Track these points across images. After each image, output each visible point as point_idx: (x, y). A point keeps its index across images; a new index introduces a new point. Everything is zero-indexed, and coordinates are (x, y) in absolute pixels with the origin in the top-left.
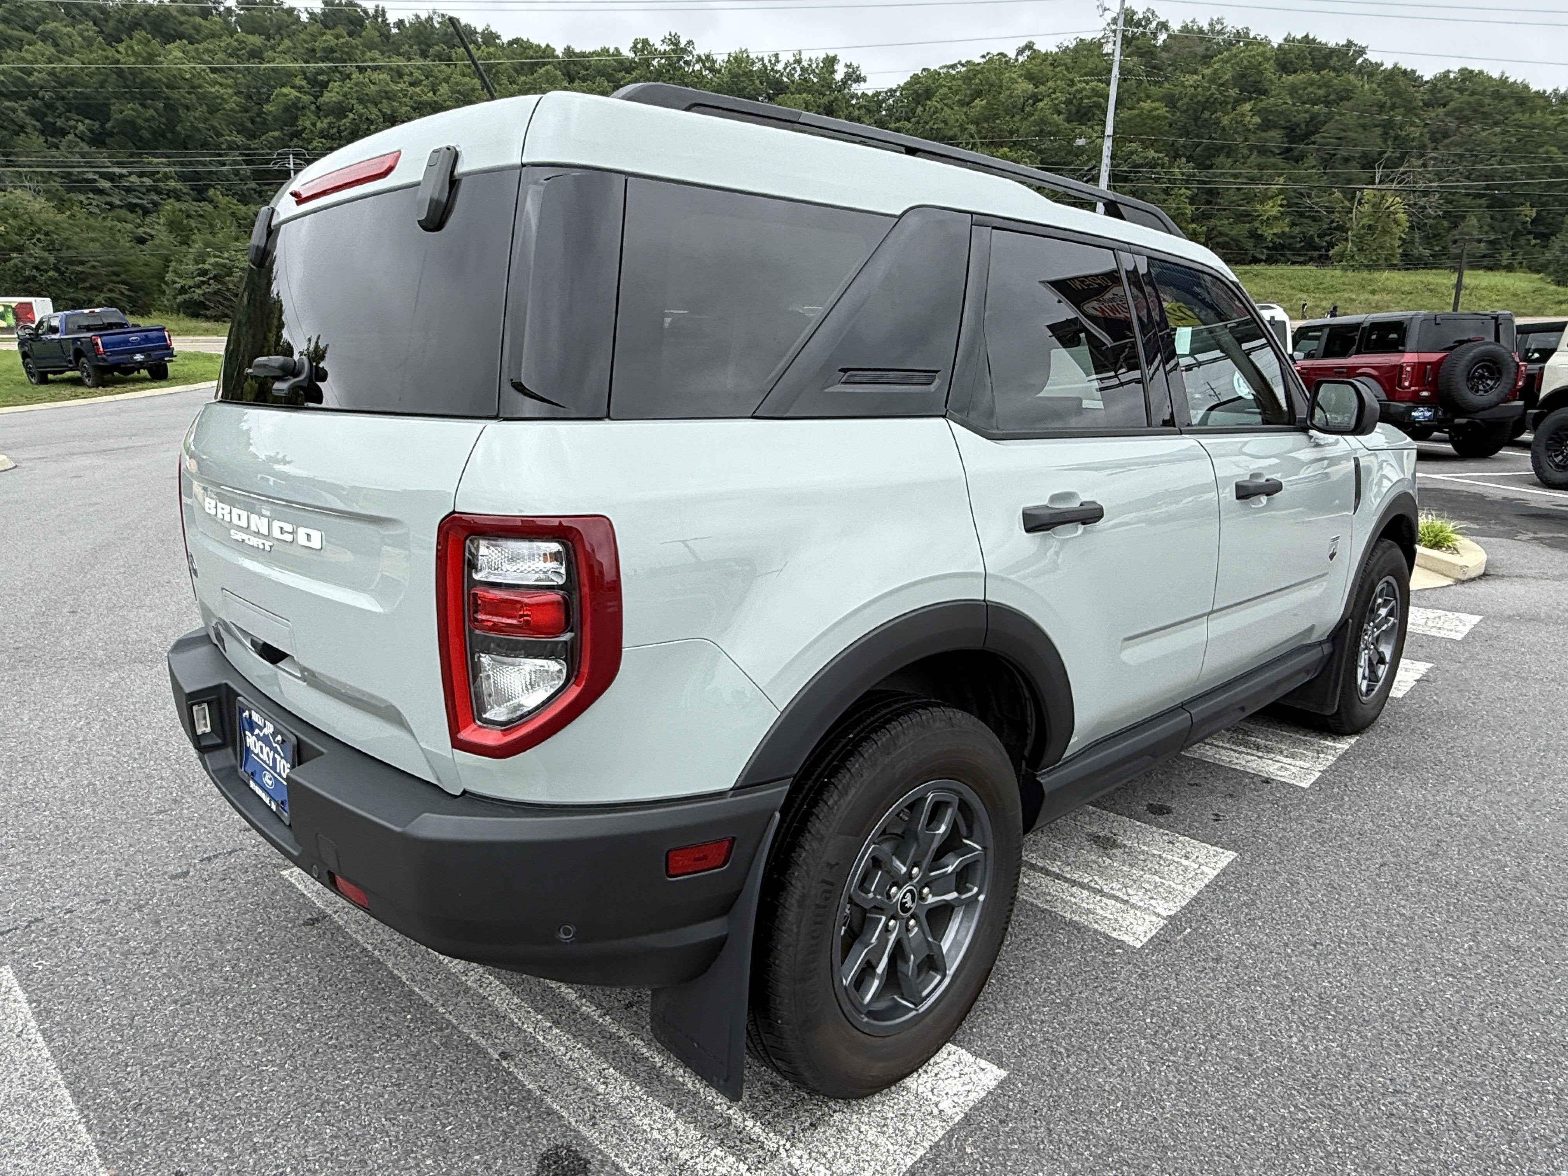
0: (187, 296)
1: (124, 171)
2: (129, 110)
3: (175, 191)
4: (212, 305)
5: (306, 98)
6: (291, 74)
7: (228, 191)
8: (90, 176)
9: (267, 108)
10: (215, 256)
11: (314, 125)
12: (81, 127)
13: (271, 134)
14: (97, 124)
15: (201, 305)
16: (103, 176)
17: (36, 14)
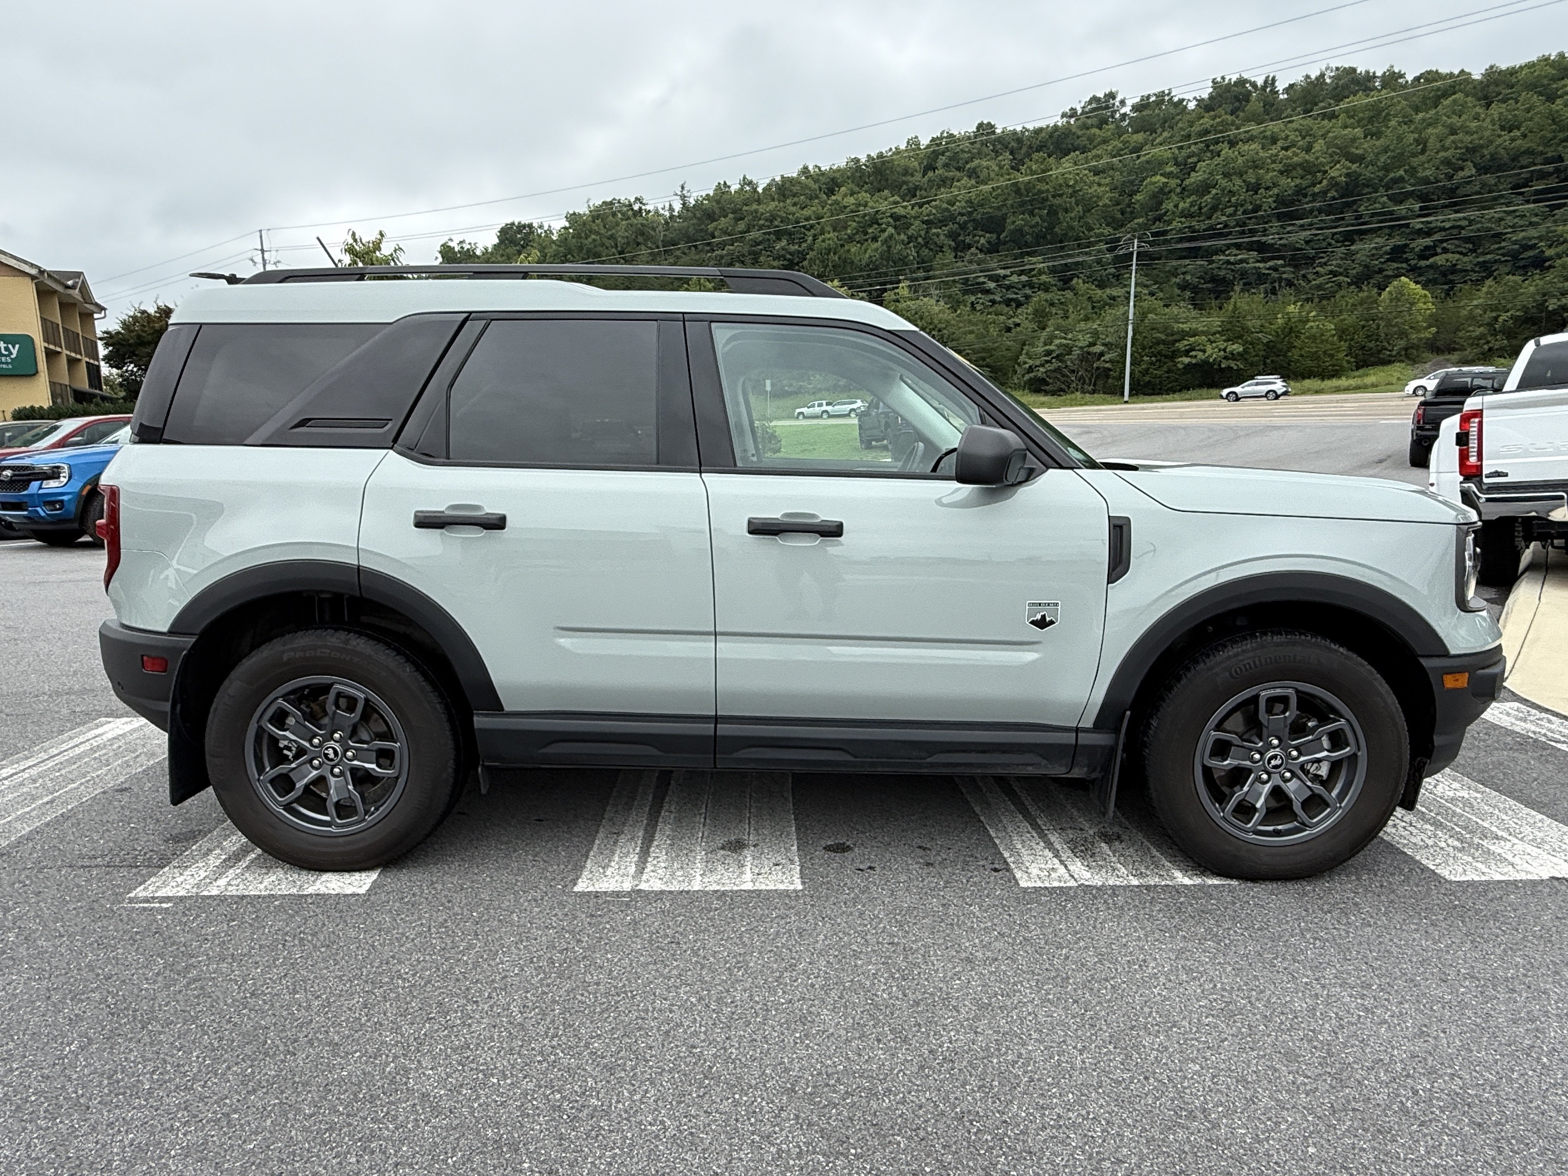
0: (1032, 375)
1: (1007, 272)
2: (1019, 221)
3: (1044, 283)
4: (1051, 381)
5: (1173, 182)
6: (1162, 163)
7: (1090, 279)
8: (982, 280)
9: (1138, 197)
10: (1061, 338)
11: (1176, 206)
12: (982, 241)
13: (1136, 221)
14: (994, 236)
15: (1043, 381)
16: (991, 278)
17: (966, 155)
